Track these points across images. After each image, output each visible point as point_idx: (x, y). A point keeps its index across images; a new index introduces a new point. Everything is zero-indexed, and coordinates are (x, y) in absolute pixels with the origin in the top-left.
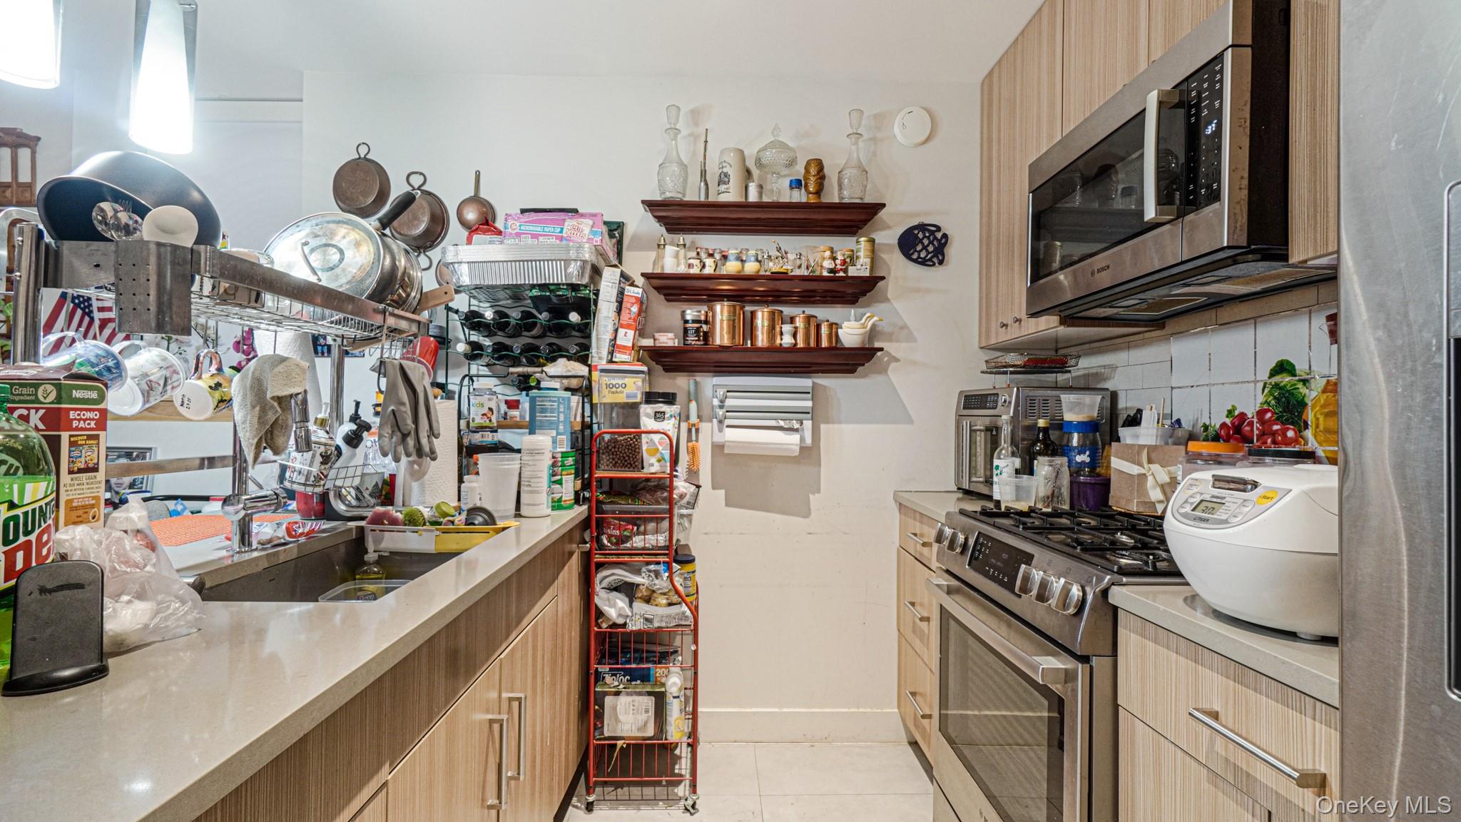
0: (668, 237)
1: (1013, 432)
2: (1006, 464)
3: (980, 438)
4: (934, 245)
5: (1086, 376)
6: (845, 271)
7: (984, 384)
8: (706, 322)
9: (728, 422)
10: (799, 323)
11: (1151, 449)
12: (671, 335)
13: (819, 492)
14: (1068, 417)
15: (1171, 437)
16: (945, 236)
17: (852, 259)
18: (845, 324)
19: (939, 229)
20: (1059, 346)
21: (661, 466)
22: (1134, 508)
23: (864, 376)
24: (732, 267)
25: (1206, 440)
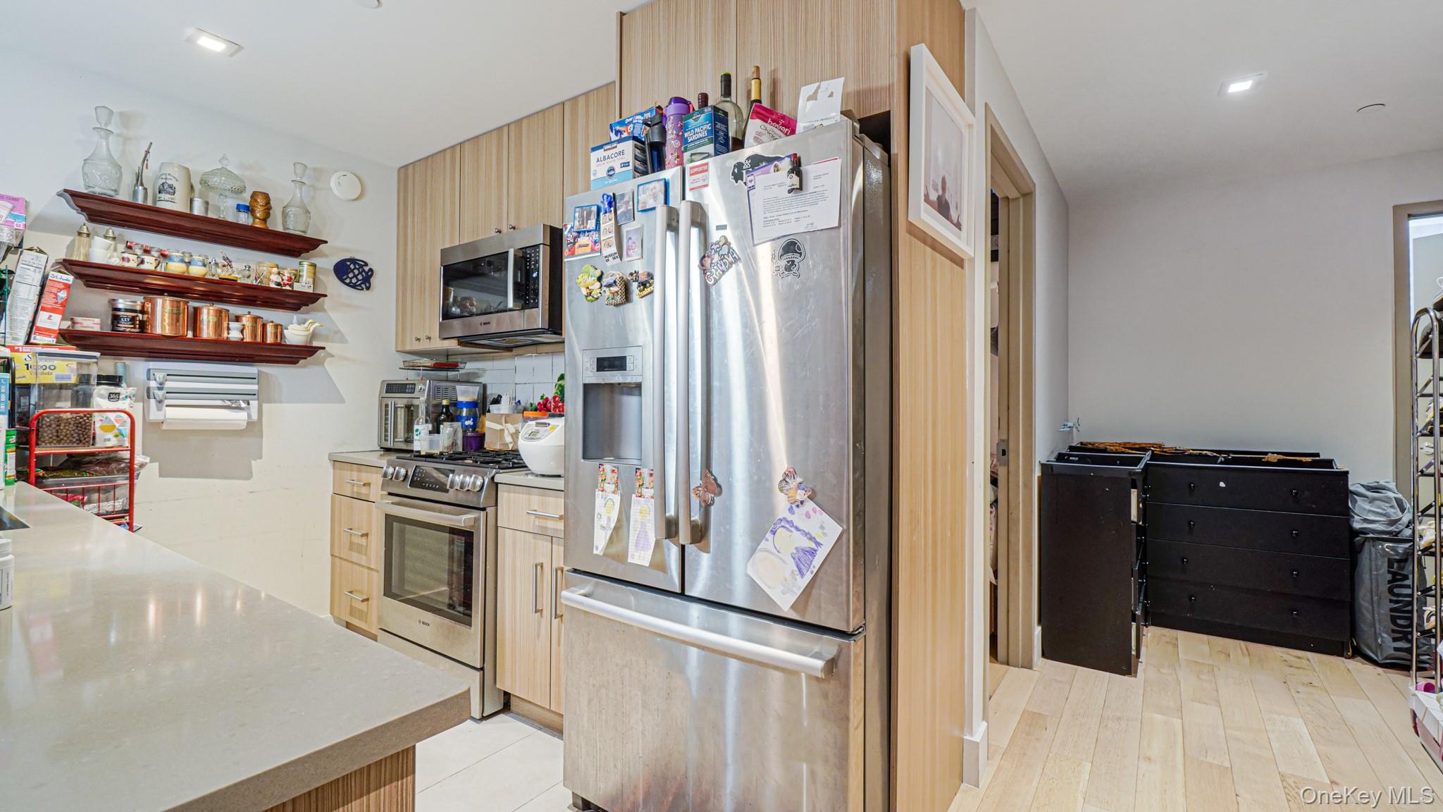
0: (92, 226)
1: (427, 408)
2: (422, 428)
3: (401, 414)
4: (363, 275)
5: (468, 374)
6: (291, 285)
7: (401, 376)
8: (143, 312)
9: (167, 402)
10: (246, 321)
11: (507, 416)
12: (97, 320)
13: (261, 458)
14: (461, 399)
15: (516, 409)
16: (371, 270)
17: (297, 277)
18: (290, 327)
19: (366, 264)
20: (449, 353)
21: (118, 441)
22: (498, 447)
23: (304, 366)
24: (175, 267)
25: (531, 411)
